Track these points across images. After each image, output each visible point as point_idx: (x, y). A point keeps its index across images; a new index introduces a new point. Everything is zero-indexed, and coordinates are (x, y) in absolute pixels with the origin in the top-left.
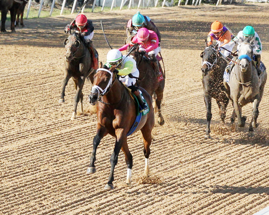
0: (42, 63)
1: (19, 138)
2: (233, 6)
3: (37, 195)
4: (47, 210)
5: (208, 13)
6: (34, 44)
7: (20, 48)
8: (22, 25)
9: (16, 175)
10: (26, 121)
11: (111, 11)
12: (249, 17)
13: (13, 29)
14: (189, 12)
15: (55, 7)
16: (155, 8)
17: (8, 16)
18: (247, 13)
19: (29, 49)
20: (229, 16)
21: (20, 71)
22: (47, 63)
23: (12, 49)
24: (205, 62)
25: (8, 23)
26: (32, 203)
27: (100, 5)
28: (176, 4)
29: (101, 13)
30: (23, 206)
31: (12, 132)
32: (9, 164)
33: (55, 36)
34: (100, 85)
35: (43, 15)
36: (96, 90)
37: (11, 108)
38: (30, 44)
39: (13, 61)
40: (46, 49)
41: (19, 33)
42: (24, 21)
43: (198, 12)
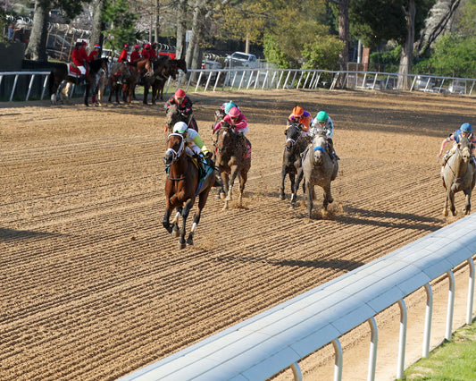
1: (154, 196)
2: (344, 91)
3: (167, 245)
4: (175, 259)
5: (322, 96)
8: (162, 100)
9: (150, 227)
10: (160, 182)
11: (239, 90)
12: (357, 101)
13: (153, 102)
14: (305, 94)
15: (191, 84)
16: (277, 90)
17: (151, 90)
18: (356, 98)
20: (341, 100)
21: (158, 138)
24: (289, 139)
25: (150, 96)
26: (163, 252)
27: (229, 85)
28: (295, 87)
29: (230, 92)
30: (155, 255)
31: (148, 191)
32: (145, 218)
34: (173, 148)
36: (171, 153)
37: (149, 169)
39: (152, 130)
41: (159, 106)
42: (164, 96)
43: (314, 95)
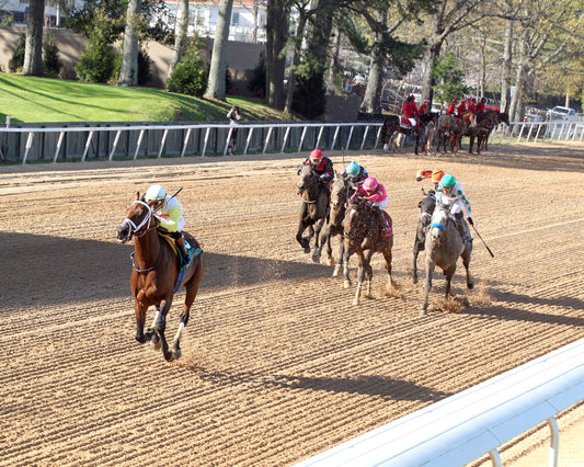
0: (500, 180)
6: (495, 165)
7: (482, 167)
11: (558, 142)
15: (513, 136)
17: (476, 141)
19: (489, 168)
22: (503, 180)
23: (476, 167)
24: (424, 214)
25: (475, 146)
27: (549, 136)
29: (550, 143)
33: (511, 159)
34: (132, 219)
35: (504, 142)
38: (491, 164)
39: (477, 177)
40: (504, 169)
41: (483, 155)
